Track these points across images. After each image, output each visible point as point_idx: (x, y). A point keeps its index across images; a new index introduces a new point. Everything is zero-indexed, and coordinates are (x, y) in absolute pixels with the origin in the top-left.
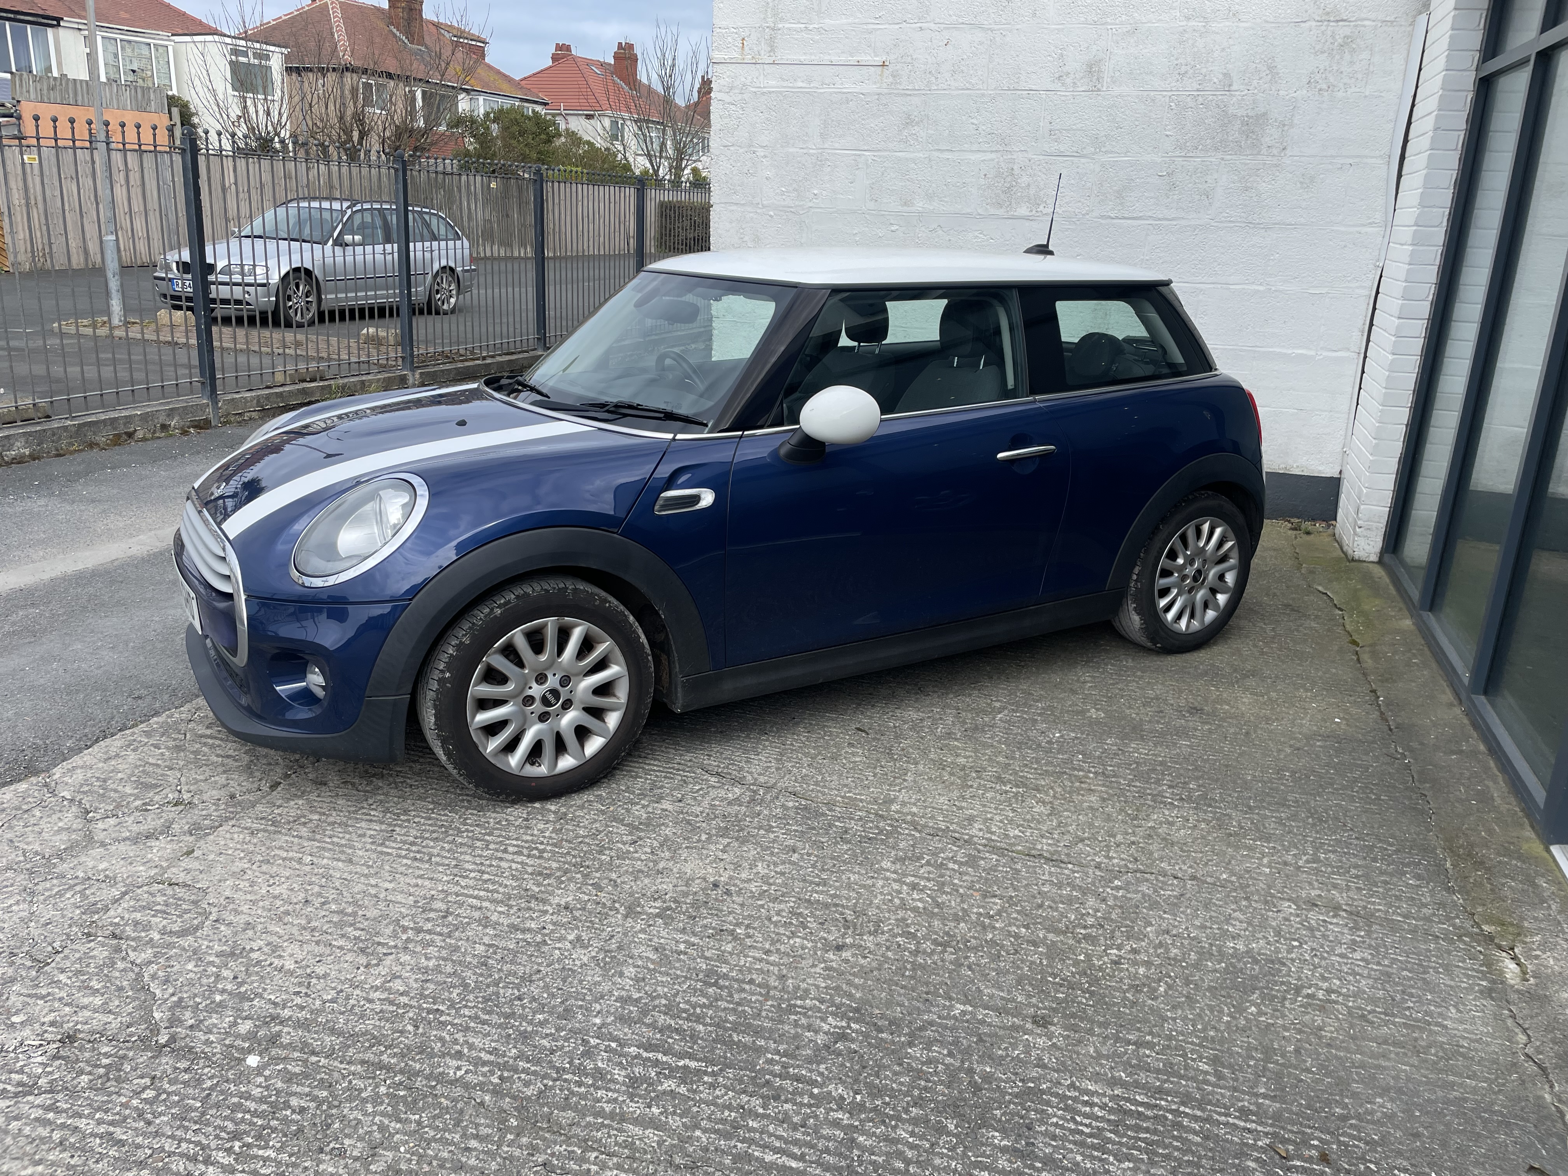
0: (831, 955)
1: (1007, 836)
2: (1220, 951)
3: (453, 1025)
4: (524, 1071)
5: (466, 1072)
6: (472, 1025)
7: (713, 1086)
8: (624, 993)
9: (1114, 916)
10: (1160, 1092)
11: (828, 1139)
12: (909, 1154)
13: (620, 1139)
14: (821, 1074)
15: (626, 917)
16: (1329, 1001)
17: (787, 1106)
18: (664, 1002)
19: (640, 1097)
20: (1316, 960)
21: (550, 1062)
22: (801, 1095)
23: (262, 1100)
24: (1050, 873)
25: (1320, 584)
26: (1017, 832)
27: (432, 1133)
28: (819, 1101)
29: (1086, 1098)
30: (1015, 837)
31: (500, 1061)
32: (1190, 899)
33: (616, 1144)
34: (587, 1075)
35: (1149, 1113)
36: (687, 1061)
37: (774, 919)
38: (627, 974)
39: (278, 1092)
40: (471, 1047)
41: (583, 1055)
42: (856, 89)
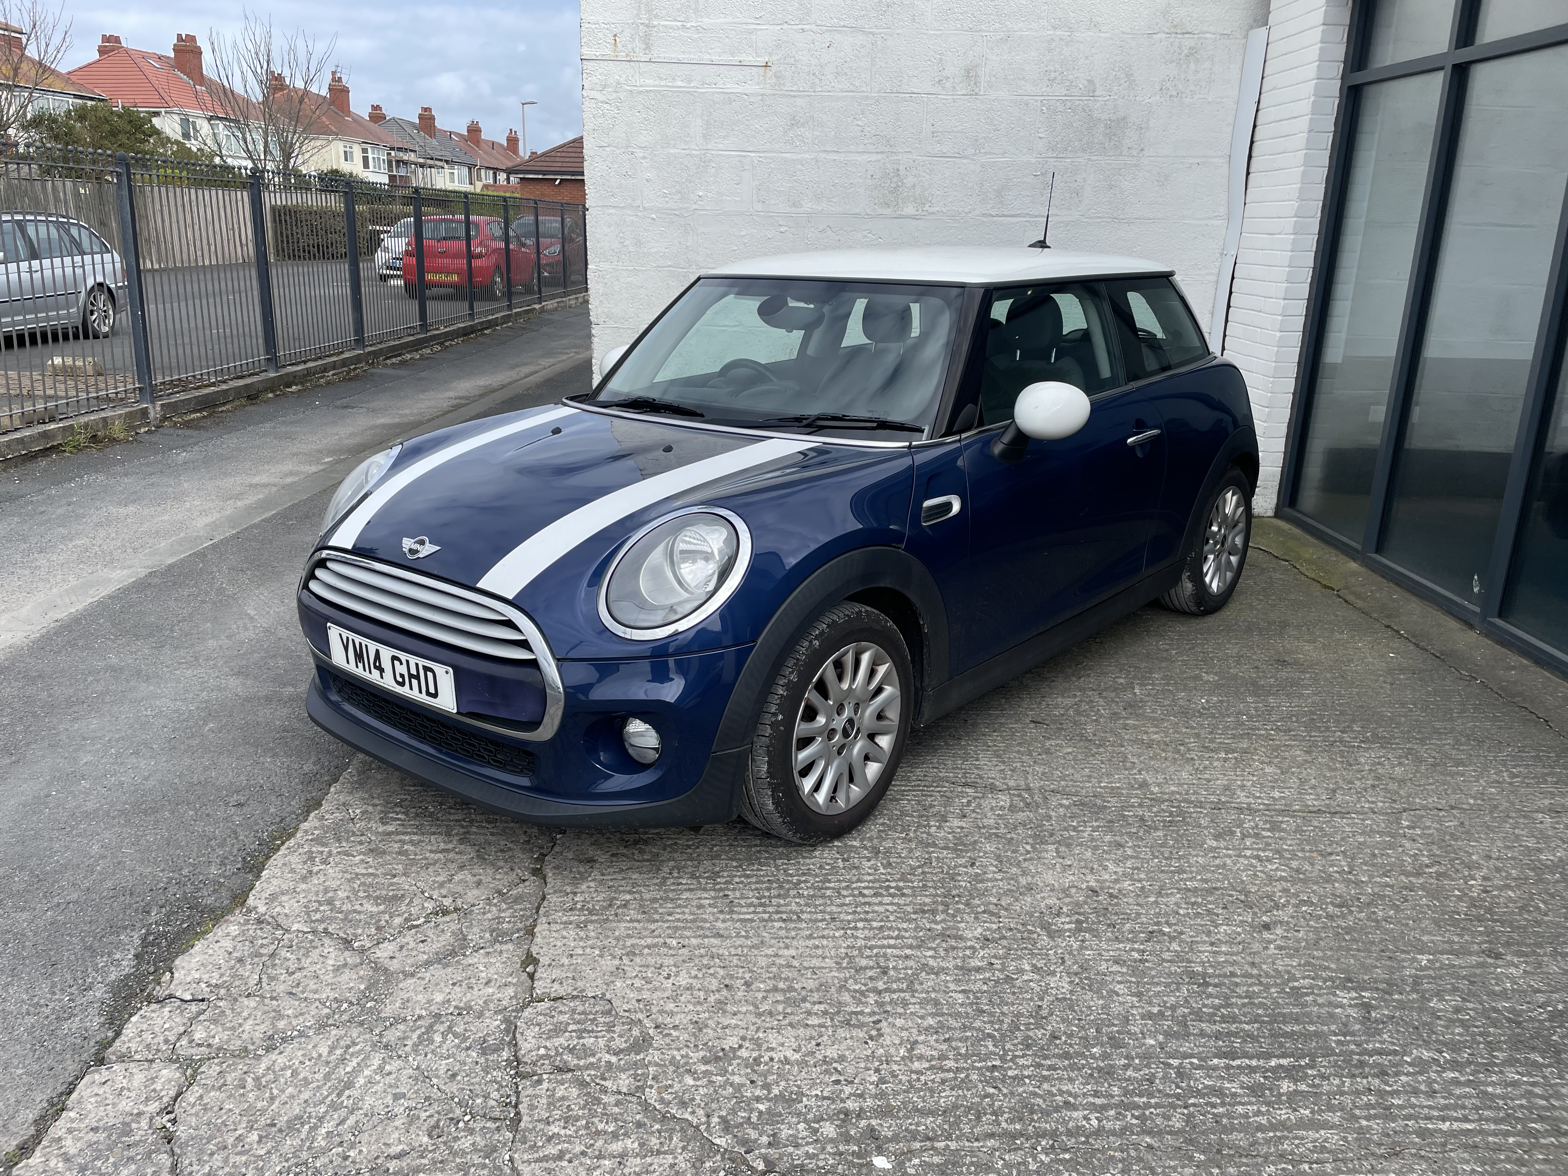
1: (1275, 799)
2: (1542, 864)
3: (1027, 1077)
4: (1147, 1105)
5: (1099, 1120)
6: (1045, 1073)
7: (1323, 1077)
8: (1142, 1011)
9: (1437, 852)
11: (1467, 1097)
12: (1538, 1091)
13: (1309, 1146)
14: (1393, 1043)
15: (1051, 937)
17: (1403, 1079)
18: (1185, 1010)
19: (1276, 1103)
21: (1160, 1091)
22: (1401, 1065)
24: (1347, 825)
26: (1277, 793)
28: (1420, 1067)
30: (1282, 798)
31: (1115, 1101)
32: (1471, 826)
33: (1311, 1151)
34: (1207, 1095)
36: (1274, 1060)
37: (1181, 912)
38: (1120, 991)
40: (1072, 1095)
41: (1180, 1077)
42: (739, 89)
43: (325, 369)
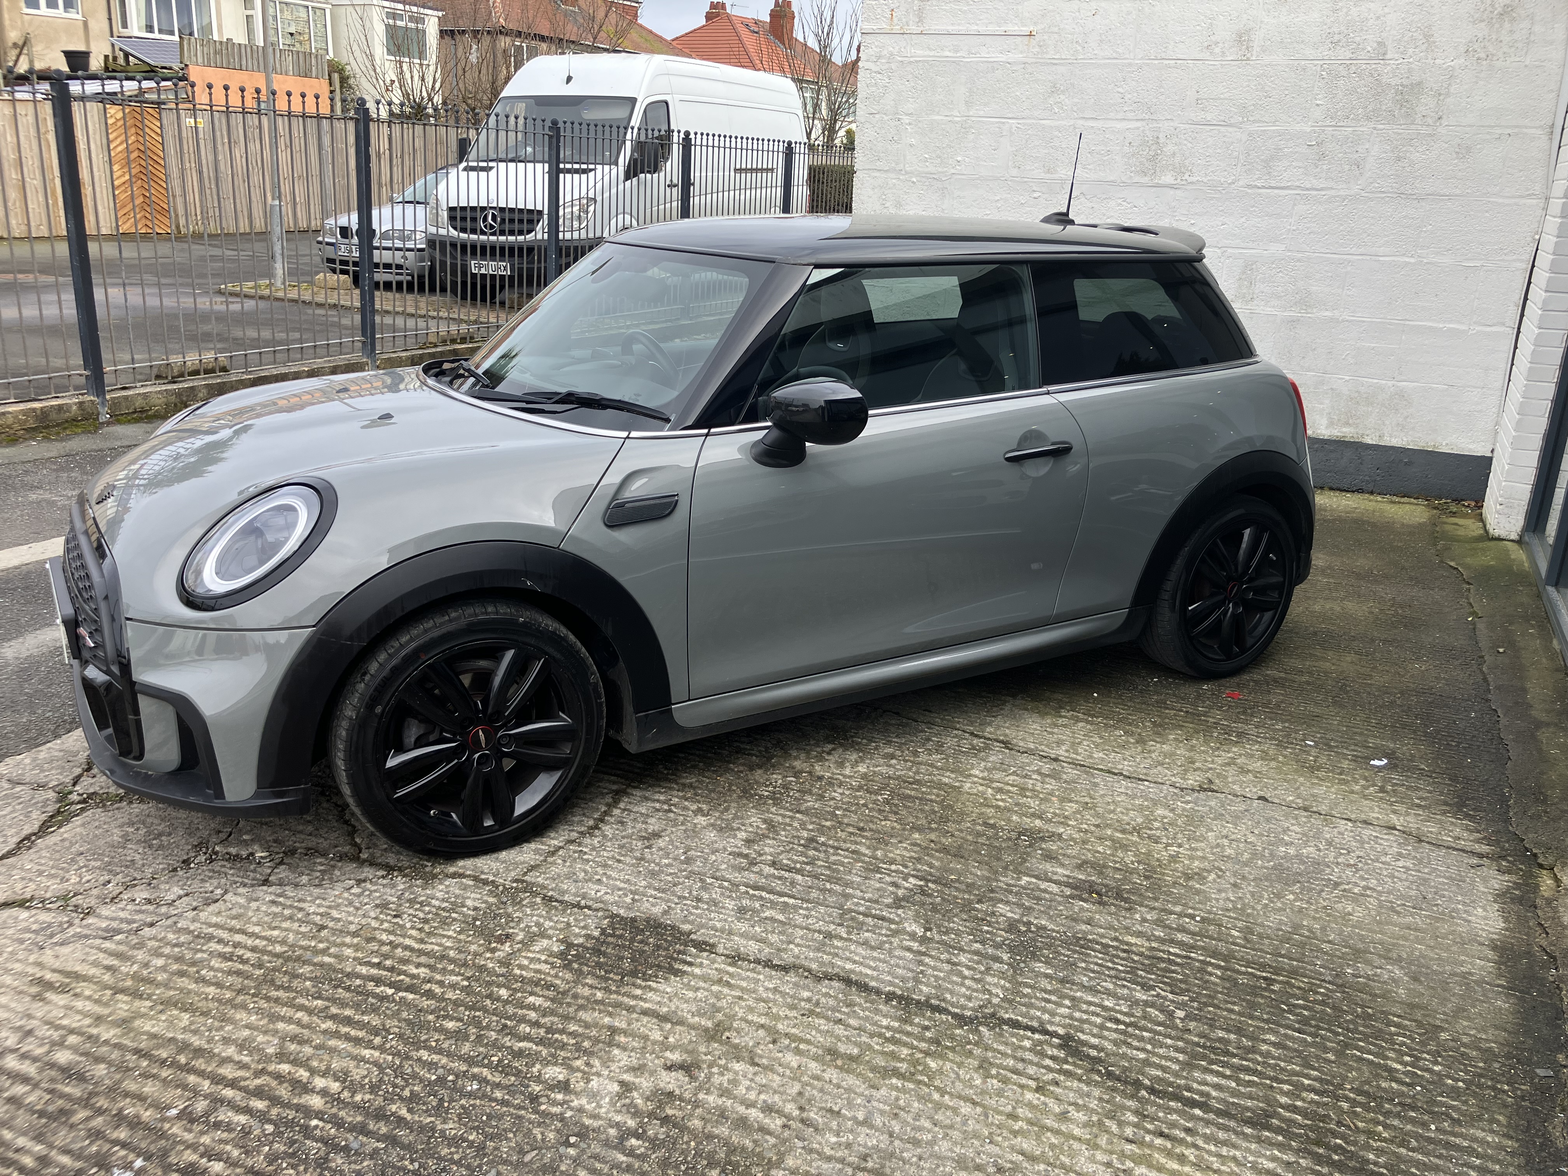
0: (916, 836)
1: (1091, 757)
2: (1271, 854)
3: (594, 861)
4: (651, 896)
5: (606, 893)
6: (610, 863)
7: (807, 917)
8: (737, 850)
9: (1179, 822)
10: (1192, 948)
11: (900, 958)
12: (966, 972)
13: (728, 945)
14: (899, 916)
15: (740, 797)
16: (1363, 895)
17: (866, 934)
18: (769, 858)
19: (746, 919)
20: (1360, 865)
21: (673, 892)
22: (881, 928)
23: (443, 900)
24: (1127, 788)
25: (1452, 560)
26: (1101, 755)
27: (577, 930)
28: (896, 933)
29: (1126, 947)
30: (1099, 758)
31: (633, 888)
32: (1253, 814)
33: (725, 948)
34: (703, 902)
35: (1179, 960)
36: (786, 899)
37: (870, 806)
38: (739, 836)
39: (457, 897)
40: (609, 877)
41: (700, 888)
42: (1003, 58)
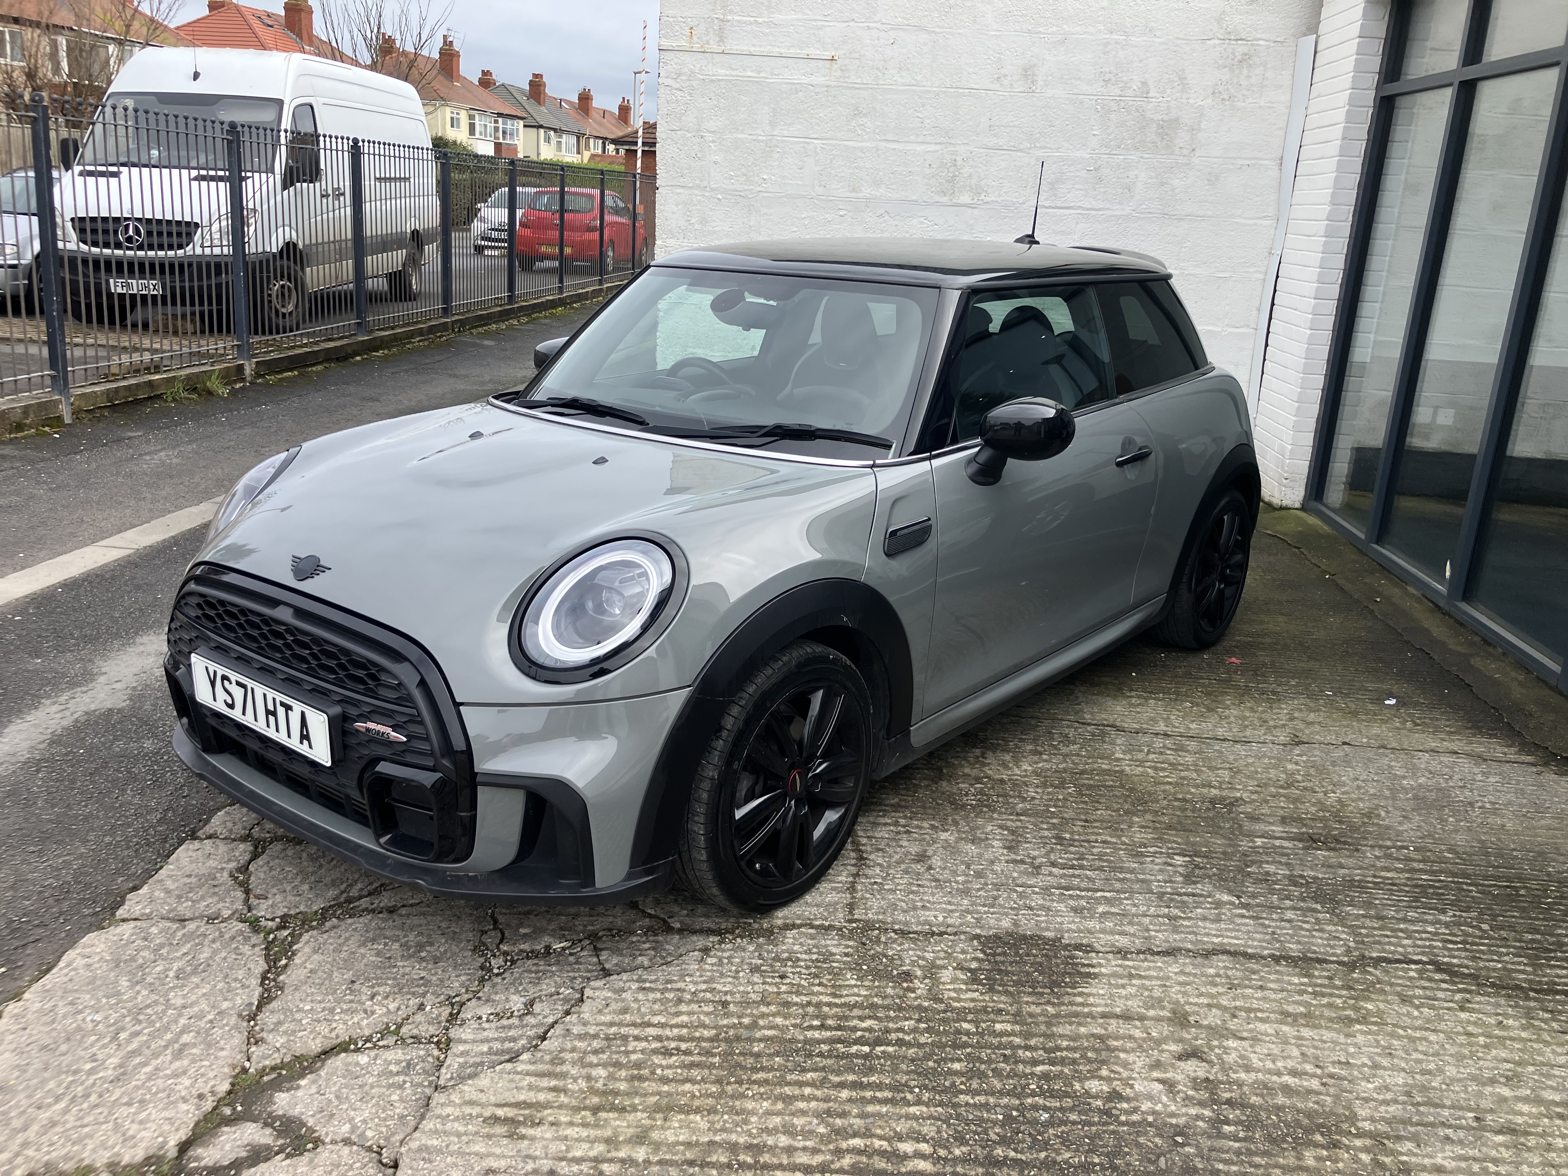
0: (1136, 819)
2: (1402, 788)
3: (899, 890)
4: (986, 912)
6: (914, 888)
7: (1135, 905)
8: (1008, 858)
9: (1313, 773)
10: (1434, 872)
11: (1245, 925)
24: (1244, 751)
25: (1266, 529)
26: (1194, 725)
27: (961, 956)
28: (1218, 905)
29: (1389, 881)
30: (1195, 728)
31: (962, 908)
32: (1354, 757)
33: (1102, 946)
34: (1037, 909)
36: (1100, 893)
37: (1070, 799)
42: (805, 80)
43: (410, 335)
